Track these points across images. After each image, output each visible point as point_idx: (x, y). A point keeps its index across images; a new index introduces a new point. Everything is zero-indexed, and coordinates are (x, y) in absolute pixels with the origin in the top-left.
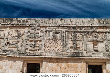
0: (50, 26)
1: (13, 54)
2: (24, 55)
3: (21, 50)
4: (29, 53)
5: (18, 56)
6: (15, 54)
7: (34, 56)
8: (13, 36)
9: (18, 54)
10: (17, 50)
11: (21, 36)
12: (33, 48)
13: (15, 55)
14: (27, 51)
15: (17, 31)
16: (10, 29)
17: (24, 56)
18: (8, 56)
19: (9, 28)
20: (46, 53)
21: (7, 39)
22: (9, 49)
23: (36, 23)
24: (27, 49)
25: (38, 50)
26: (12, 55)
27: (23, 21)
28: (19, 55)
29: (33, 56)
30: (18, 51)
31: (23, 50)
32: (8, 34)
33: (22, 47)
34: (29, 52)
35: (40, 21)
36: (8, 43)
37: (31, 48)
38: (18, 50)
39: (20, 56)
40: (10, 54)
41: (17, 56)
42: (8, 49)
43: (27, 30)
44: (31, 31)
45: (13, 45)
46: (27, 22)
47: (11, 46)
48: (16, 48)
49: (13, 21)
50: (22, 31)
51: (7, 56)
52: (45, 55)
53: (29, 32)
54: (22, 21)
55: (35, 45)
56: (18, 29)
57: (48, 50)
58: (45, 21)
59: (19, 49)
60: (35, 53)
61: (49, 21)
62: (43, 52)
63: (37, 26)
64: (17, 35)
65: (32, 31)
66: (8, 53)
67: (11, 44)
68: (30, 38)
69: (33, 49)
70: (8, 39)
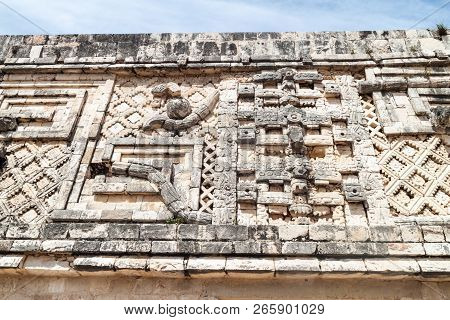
0: (380, 66)
1: (134, 247)
2: (233, 255)
3: (199, 215)
4: (270, 234)
5: (178, 264)
6: (146, 247)
7: (322, 257)
8: (136, 126)
9: (174, 247)
10: (169, 215)
11: (195, 123)
12: (296, 194)
13: (150, 255)
14: (246, 219)
15: (167, 95)
16: (116, 89)
17: (234, 264)
18: (88, 268)
19: (110, 83)
20: (417, 235)
21: (91, 144)
22: (99, 209)
23: (285, 53)
24: (250, 205)
25: (337, 212)
26: (120, 255)
27: (200, 44)
28: (186, 256)
29: (314, 263)
30: (177, 218)
31: (220, 214)
32: (106, 113)
33: (207, 192)
34: (275, 229)
35: (308, 43)
36: (100, 169)
37: (278, 197)
38: (176, 215)
39: (193, 263)
40: (108, 246)
41: (163, 261)
42: (88, 207)
43: (230, 87)
44: (257, 93)
45: (134, 181)
46: (229, 52)
47: (117, 184)
48: (158, 204)
49: (142, 47)
50: (196, 97)
51: (79, 261)
52: (417, 249)
53: (246, 97)
54: (194, 45)
55: (308, 171)
56: (173, 87)
57: (421, 212)
58: (338, 43)
59: (178, 206)
60: (322, 235)
61: (363, 42)
62: (391, 229)
63: (298, 68)
64: (165, 115)
65: (270, 91)
66: (87, 235)
67: (117, 173)
68: (262, 131)
69: (301, 206)
70: (102, 144)
